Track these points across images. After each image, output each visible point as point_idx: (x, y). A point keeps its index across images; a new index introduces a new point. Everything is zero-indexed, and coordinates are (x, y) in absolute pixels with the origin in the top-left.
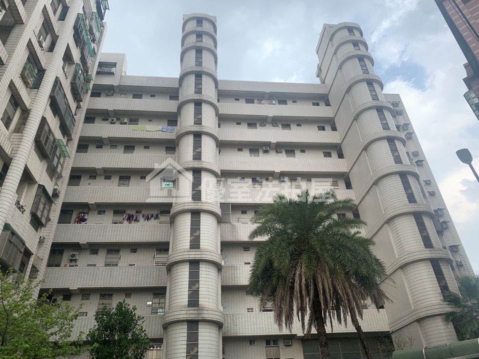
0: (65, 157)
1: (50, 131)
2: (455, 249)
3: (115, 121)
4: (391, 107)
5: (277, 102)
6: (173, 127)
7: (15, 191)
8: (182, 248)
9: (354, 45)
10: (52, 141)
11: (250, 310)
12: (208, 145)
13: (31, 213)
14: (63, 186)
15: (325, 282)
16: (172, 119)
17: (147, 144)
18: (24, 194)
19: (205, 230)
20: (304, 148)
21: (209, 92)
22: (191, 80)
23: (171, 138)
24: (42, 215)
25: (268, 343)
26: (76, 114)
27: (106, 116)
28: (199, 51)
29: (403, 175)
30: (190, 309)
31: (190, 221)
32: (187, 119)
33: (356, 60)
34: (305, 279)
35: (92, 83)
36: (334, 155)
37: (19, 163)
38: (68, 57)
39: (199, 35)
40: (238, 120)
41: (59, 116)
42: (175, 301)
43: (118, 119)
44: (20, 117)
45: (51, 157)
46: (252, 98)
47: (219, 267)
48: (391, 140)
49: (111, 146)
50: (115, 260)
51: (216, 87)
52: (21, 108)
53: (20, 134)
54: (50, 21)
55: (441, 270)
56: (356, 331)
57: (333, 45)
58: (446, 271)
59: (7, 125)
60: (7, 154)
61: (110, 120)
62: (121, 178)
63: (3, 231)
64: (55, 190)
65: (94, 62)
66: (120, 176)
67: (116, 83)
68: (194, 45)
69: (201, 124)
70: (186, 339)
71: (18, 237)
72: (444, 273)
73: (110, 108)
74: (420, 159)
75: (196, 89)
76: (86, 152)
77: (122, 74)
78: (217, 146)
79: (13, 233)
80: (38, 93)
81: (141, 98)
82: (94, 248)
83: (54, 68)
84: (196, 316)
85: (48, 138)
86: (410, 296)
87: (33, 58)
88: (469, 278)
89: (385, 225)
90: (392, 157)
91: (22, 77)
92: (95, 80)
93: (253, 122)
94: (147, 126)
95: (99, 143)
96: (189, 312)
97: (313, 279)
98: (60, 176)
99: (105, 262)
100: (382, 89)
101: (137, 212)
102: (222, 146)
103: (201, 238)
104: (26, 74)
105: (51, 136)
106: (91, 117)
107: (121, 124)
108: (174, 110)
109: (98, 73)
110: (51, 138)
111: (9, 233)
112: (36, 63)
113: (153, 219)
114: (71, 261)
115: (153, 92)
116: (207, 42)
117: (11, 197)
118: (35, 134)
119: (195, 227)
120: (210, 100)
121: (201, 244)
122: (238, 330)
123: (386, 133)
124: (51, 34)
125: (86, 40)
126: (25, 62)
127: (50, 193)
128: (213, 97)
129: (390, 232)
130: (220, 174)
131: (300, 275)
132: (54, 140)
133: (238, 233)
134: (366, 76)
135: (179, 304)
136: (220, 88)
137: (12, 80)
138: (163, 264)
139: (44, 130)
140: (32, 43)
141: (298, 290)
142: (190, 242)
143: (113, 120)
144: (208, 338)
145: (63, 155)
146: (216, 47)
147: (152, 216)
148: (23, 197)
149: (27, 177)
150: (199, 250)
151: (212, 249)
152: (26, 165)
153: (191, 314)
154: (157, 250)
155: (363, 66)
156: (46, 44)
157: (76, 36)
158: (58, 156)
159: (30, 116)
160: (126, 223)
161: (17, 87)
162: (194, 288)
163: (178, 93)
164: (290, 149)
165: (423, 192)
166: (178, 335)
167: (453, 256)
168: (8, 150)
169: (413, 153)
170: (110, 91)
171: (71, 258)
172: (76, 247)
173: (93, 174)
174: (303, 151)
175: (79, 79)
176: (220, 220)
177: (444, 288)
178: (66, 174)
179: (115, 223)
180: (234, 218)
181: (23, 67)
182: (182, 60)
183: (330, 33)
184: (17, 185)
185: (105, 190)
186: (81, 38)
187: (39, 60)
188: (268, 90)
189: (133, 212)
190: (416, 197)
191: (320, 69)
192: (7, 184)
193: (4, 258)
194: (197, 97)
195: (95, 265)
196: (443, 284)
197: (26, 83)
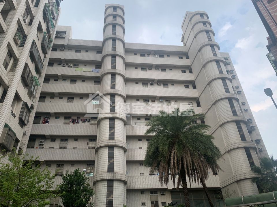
0: (38, 86)
1: (30, 71)
2: (258, 141)
3: (65, 65)
4: (224, 60)
5: (159, 56)
6: (99, 70)
7: (10, 105)
8: (104, 139)
9: (203, 24)
10: (31, 77)
11: (142, 174)
12: (119, 80)
13: (19, 118)
14: (36, 102)
15: (187, 160)
16: (98, 65)
17: (84, 79)
18: (15, 107)
19: (118, 129)
20: (173, 83)
21: (120, 50)
22: (110, 43)
23: (98, 76)
24: (25, 119)
25: (152, 193)
26: (43, 61)
27: (60, 62)
28: (114, 26)
29: (230, 100)
30: (109, 173)
31: (109, 124)
32: (107, 65)
33: (205, 33)
34: (177, 158)
35: (52, 43)
36: (191, 87)
37: (13, 89)
38: (40, 29)
39: (115, 17)
40: (136, 66)
41: (34, 62)
42: (100, 169)
43: (67, 64)
44: (13, 63)
45: (30, 86)
46: (144, 54)
47: (125, 150)
48: (223, 79)
49: (63, 80)
50: (65, 145)
51: (124, 47)
52: (14, 58)
53: (13, 73)
54: (30, 7)
55: (250, 153)
56: (203, 187)
57: (191, 24)
58: (253, 154)
59: (6, 67)
60: (6, 84)
61: (62, 64)
62: (69, 98)
63: (4, 128)
64: (32, 104)
65: (54, 31)
66: (68, 97)
67: (66, 43)
68: (112, 22)
69: (115, 68)
70: (106, 190)
71: (12, 131)
72: (252, 155)
73: (63, 58)
74: (240, 90)
75: (113, 48)
76: (49, 83)
77: (70, 38)
78: (124, 81)
79: (10, 129)
80: (23, 49)
81: (80, 52)
82: (53, 138)
83: (32, 35)
84: (112, 177)
85: (28, 75)
86: (232, 168)
87: (20, 29)
88: (266, 158)
89: (219, 127)
90: (224, 89)
91: (14, 40)
92: (55, 41)
93: (144, 67)
94: (83, 69)
95: (56, 78)
96: (108, 175)
97: (181, 158)
98: (34, 97)
99: (60, 146)
100: (219, 50)
101: (78, 118)
102: (127, 81)
103: (115, 133)
104: (16, 38)
105: (30, 74)
106: (51, 63)
107: (69, 67)
108: (100, 60)
109: (56, 37)
110: (30, 75)
111: (7, 129)
112: (22, 32)
113: (87, 122)
114: (40, 145)
115: (87, 49)
116: (119, 20)
117: (8, 109)
118: (22, 73)
119: (112, 127)
120: (120, 54)
121: (115, 136)
122: (135, 186)
123: (220, 75)
124: (30, 15)
125: (50, 18)
126: (16, 31)
127: (30, 106)
128: (122, 53)
129: (222, 132)
130: (126, 97)
131: (174, 156)
132: (32, 76)
133: (135, 131)
134: (210, 42)
135: (102, 170)
136: (126, 47)
137: (9, 42)
138: (93, 148)
139: (27, 71)
140: (20, 20)
141: (173, 164)
142: (109, 136)
143: (64, 65)
144: (119, 190)
145: (37, 85)
146: (124, 23)
147: (86, 120)
148: (15, 109)
149: (17, 98)
150: (114, 140)
151: (121, 139)
152: (17, 90)
153: (110, 176)
154: (89, 140)
155: (209, 36)
156: (27, 21)
157: (44, 16)
158: (34, 85)
159: (19, 62)
160: (71, 124)
161: (12, 46)
162: (111, 162)
163: (102, 50)
164: (165, 83)
165: (241, 109)
166: (102, 188)
167: (257, 146)
168: (6, 82)
169: (235, 87)
170: (62, 48)
171: (40, 143)
172: (43, 137)
173: (52, 95)
174: (173, 85)
175: (46, 41)
176: (125, 123)
177: (252, 164)
178: (38, 96)
179: (65, 124)
180: (133, 122)
181: (14, 34)
182: (104, 31)
183: (190, 17)
184: (12, 102)
185: (59, 105)
186: (47, 17)
187: (24, 30)
188: (153, 49)
189: (75, 118)
190: (237, 112)
191: (183, 38)
192: (6, 101)
193: (5, 144)
194: (113, 52)
195: (53, 148)
196: (251, 161)
197: (16, 43)
